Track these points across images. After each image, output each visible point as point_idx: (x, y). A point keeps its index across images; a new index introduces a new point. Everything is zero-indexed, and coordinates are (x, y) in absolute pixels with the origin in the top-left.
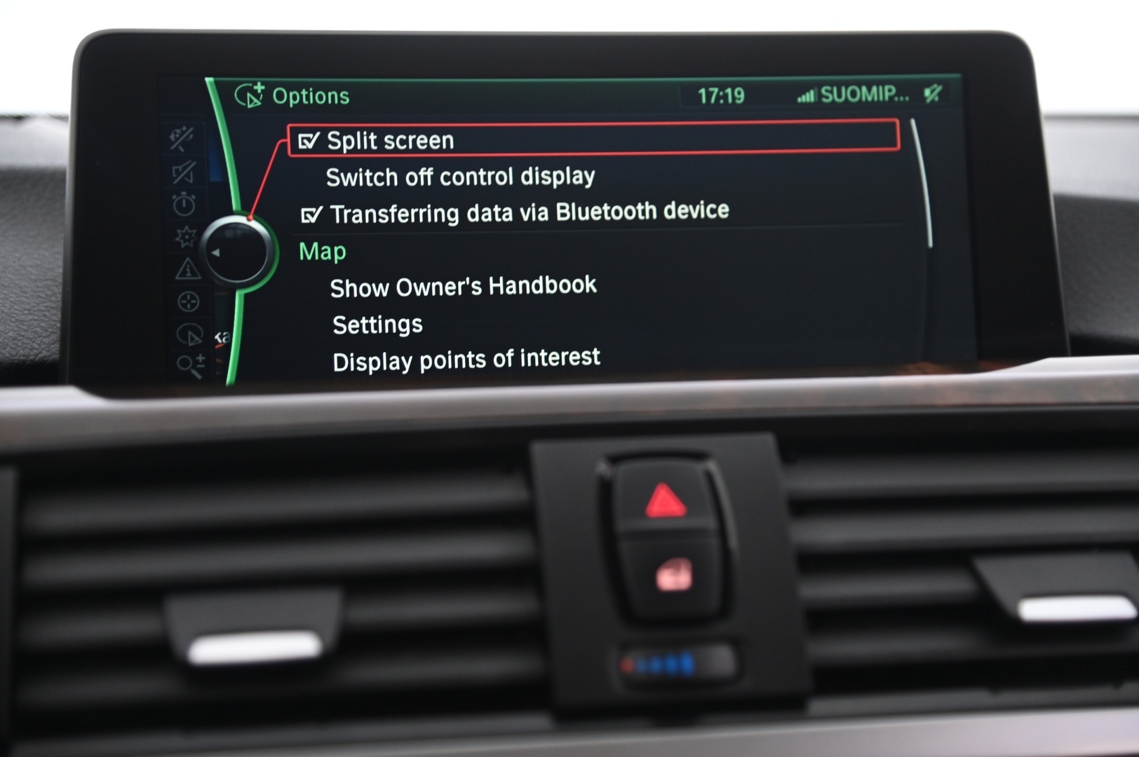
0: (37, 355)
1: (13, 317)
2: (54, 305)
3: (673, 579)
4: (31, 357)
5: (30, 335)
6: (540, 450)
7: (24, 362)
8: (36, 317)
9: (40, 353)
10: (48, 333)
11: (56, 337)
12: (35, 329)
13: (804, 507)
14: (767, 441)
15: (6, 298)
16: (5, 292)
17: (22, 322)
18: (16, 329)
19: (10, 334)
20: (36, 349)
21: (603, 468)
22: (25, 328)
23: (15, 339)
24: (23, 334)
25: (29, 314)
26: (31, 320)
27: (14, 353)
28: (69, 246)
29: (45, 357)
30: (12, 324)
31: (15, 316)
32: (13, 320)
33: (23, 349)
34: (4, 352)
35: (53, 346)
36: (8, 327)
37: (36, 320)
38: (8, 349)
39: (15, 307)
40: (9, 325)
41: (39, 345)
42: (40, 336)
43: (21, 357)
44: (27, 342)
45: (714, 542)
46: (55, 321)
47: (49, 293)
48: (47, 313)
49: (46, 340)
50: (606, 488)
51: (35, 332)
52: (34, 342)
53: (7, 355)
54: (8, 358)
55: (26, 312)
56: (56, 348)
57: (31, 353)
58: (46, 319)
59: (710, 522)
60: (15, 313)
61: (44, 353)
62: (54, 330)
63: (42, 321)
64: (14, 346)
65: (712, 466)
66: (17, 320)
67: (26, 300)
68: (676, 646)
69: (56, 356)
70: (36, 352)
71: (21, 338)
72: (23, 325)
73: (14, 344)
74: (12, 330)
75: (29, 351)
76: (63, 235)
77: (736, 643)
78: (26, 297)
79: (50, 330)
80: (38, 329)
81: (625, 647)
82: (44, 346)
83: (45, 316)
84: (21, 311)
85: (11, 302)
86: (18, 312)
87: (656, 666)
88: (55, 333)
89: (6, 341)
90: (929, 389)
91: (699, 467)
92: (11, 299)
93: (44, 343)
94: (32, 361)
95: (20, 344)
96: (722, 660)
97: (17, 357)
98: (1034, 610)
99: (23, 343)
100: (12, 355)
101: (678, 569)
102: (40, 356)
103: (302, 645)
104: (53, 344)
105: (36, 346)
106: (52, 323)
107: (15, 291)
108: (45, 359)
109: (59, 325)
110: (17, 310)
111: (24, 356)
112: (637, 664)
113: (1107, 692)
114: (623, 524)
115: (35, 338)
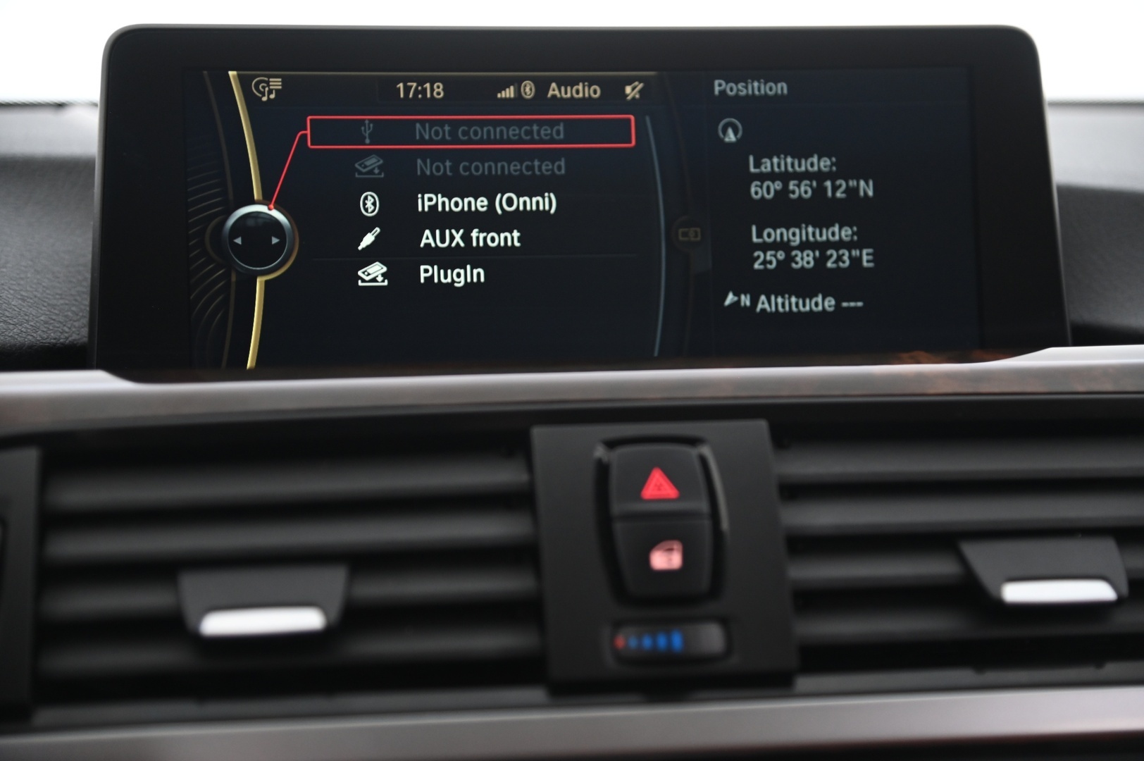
0: (67, 338)
1: (45, 301)
2: (84, 290)
3: (665, 559)
4: (62, 340)
5: (61, 319)
6: (539, 434)
7: (54, 345)
8: (67, 302)
9: (71, 336)
10: (79, 317)
11: (85, 321)
12: (66, 313)
13: (795, 491)
14: (761, 426)
15: (38, 283)
16: (38, 277)
17: (54, 306)
18: (48, 313)
19: (42, 318)
20: (67, 333)
21: (600, 452)
22: (56, 312)
23: (46, 323)
24: (54, 317)
25: (61, 299)
26: (62, 304)
27: (45, 336)
28: (98, 233)
29: (74, 340)
30: (44, 308)
31: (47, 300)
32: (45, 304)
33: (54, 333)
34: (35, 335)
35: (83, 329)
36: (40, 311)
37: (66, 304)
38: (39, 332)
39: (48, 291)
40: (41, 309)
41: (70, 328)
42: (71, 320)
43: (52, 341)
44: (58, 326)
45: (707, 523)
46: (85, 305)
47: (80, 278)
48: (78, 298)
49: (76, 324)
50: (603, 470)
51: (66, 316)
52: (65, 325)
53: (38, 338)
54: (39, 340)
55: (57, 297)
56: (85, 331)
57: (62, 336)
58: (77, 303)
59: (703, 506)
60: (47, 298)
61: (75, 337)
62: (84, 314)
63: (74, 305)
64: (45, 330)
65: (706, 451)
66: (49, 305)
67: (58, 285)
68: (667, 624)
69: (85, 340)
70: (66, 335)
71: (52, 321)
72: (55, 309)
73: (45, 328)
74: (43, 314)
75: (59, 334)
76: (92, 223)
77: (724, 621)
78: (59, 282)
79: (81, 314)
80: (69, 313)
81: (618, 625)
82: (74, 329)
83: (76, 300)
84: (52, 296)
85: (44, 287)
86: (49, 296)
87: (647, 642)
88: (85, 317)
89: (38, 324)
90: (920, 377)
91: (693, 452)
92: (43, 284)
93: (75, 327)
94: (62, 344)
95: (51, 328)
96: (711, 638)
97: (48, 340)
98: (1015, 593)
99: (54, 327)
100: (43, 338)
101: (670, 550)
102: (70, 339)
103: (308, 620)
104: (83, 327)
105: (67, 330)
106: (83, 307)
107: (47, 276)
108: (75, 342)
109: (88, 309)
110: (50, 294)
111: (55, 339)
112: (630, 641)
113: (1088, 672)
114: (617, 508)
115: (66, 322)
